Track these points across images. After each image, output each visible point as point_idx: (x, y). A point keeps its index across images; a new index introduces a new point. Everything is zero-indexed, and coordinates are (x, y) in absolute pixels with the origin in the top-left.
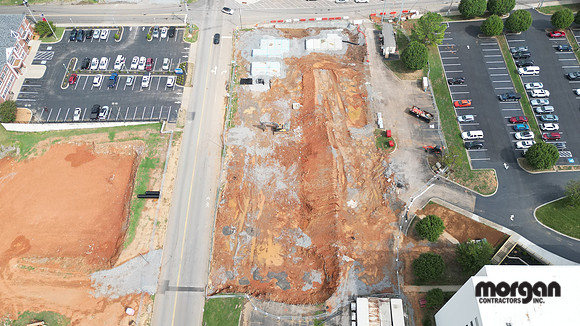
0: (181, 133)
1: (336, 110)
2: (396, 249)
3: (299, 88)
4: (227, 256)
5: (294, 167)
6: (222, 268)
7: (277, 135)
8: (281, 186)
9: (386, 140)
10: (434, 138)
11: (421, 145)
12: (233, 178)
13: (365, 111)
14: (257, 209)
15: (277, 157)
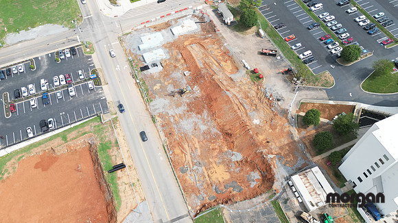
0: (117, 118)
1: (215, 67)
2: (296, 139)
3: (183, 61)
4: (192, 186)
5: (205, 113)
6: (193, 196)
7: (184, 96)
8: (203, 128)
9: (256, 75)
10: (284, 64)
11: (278, 71)
12: (169, 134)
13: (233, 62)
14: (196, 148)
15: (191, 110)
